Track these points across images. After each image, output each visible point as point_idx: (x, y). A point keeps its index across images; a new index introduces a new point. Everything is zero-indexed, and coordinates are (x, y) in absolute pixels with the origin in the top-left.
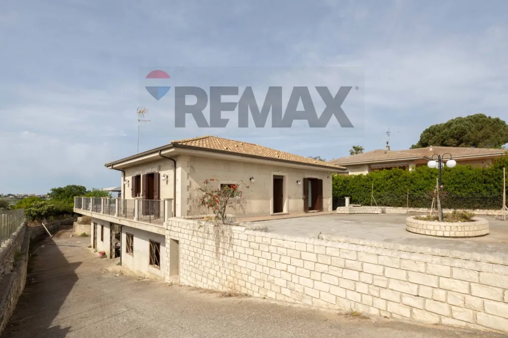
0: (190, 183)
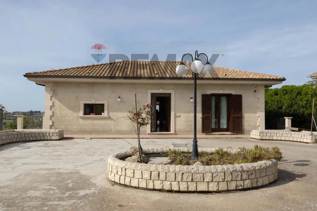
0: (53, 103)
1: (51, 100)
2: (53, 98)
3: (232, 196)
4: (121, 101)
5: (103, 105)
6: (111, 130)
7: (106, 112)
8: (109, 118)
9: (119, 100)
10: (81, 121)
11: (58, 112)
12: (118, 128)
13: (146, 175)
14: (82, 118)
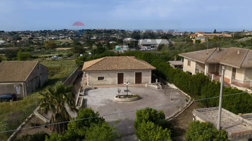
2: (89, 76)
3: (131, 102)
5: (104, 77)
8: (106, 81)
9: (108, 76)
10: (98, 82)
11: (90, 80)
12: (108, 84)
13: (121, 100)
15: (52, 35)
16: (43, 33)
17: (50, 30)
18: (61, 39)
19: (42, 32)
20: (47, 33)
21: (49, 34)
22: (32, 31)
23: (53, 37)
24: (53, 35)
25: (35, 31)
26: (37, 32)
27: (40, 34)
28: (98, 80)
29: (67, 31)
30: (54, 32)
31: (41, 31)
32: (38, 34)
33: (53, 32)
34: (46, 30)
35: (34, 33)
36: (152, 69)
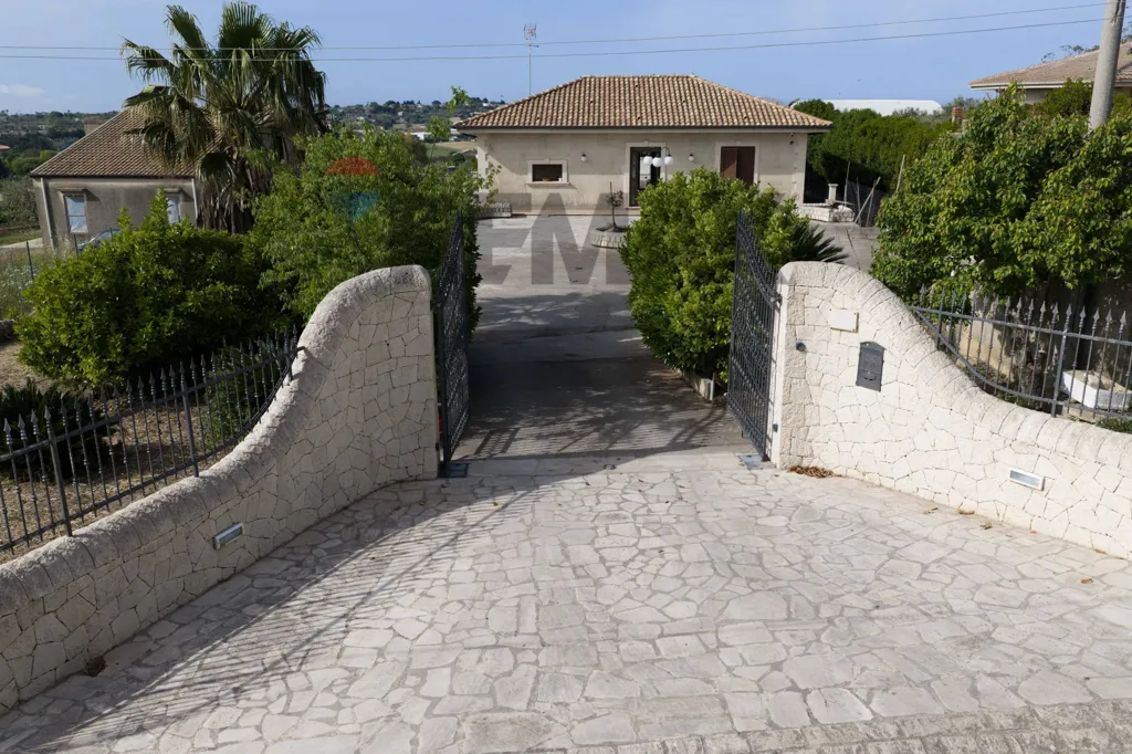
1: (486, 159)
2: (489, 157)
4: (587, 161)
5: (560, 166)
6: (572, 203)
7: (564, 174)
8: (570, 186)
9: (583, 159)
10: (531, 190)
12: (582, 201)
14: (531, 186)
15: (417, 122)
16: (381, 116)
17: (412, 103)
18: (456, 140)
19: (376, 109)
20: (400, 114)
21: (408, 120)
22: (337, 106)
23: (421, 130)
24: (423, 122)
25: (349, 107)
26: (359, 109)
27: (370, 116)
28: (534, 180)
29: (481, 106)
30: (427, 109)
31: (374, 105)
32: (362, 118)
33: (425, 111)
34: (393, 102)
35: (343, 113)
36: (809, 127)
